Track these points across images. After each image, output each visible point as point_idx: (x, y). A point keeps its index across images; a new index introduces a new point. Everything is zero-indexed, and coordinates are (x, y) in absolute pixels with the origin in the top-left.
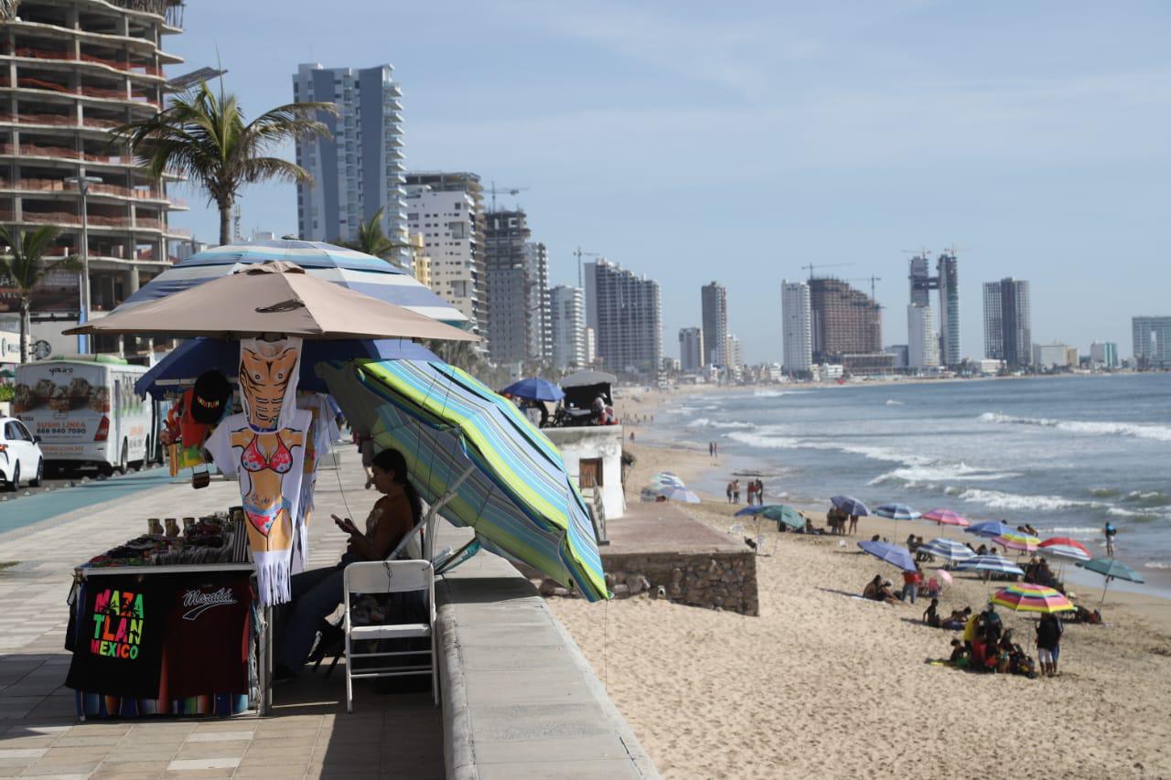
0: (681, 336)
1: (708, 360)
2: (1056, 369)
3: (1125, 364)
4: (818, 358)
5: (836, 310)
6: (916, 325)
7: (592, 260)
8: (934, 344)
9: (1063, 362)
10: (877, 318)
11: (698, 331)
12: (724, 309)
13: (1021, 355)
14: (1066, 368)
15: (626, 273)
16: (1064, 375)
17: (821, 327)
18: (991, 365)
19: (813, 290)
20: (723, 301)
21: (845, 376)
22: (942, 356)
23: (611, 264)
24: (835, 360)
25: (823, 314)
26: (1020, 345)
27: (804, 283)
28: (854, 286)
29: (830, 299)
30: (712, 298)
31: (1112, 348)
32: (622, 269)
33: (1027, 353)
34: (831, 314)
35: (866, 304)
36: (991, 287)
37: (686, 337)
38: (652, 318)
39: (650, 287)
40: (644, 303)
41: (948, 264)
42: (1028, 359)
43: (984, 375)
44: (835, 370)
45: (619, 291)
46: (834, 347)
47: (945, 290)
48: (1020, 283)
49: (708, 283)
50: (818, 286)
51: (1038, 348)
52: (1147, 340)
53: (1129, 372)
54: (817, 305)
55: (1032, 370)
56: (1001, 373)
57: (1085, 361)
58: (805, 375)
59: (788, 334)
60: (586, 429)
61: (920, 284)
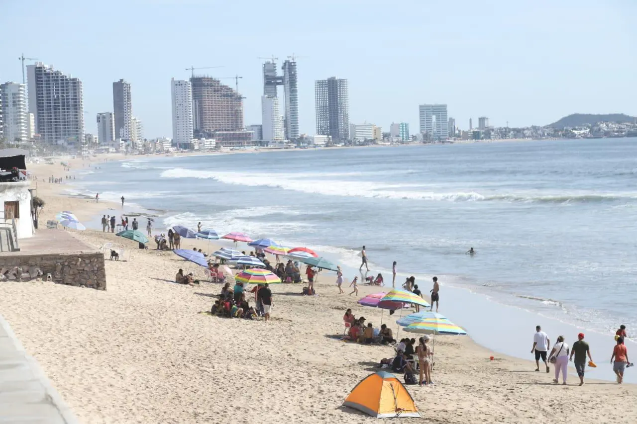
0: (98, 118)
1: (118, 136)
2: (366, 142)
3: (414, 138)
4: (197, 134)
5: (211, 101)
6: (267, 111)
7: (32, 63)
8: (281, 125)
9: (371, 136)
10: (240, 105)
11: (111, 114)
12: (129, 99)
13: (341, 132)
14: (373, 141)
15: (57, 73)
16: (372, 146)
17: (200, 112)
18: (321, 139)
19: (194, 86)
20: (129, 94)
21: (217, 147)
22: (286, 133)
23: (47, 66)
24: (210, 136)
25: (201, 102)
26: (341, 125)
27: (188, 80)
28: (223, 82)
29: (206, 91)
30: (120, 90)
31: (405, 127)
32: (55, 70)
33: (346, 130)
34: (207, 103)
35: (231, 96)
36: (320, 84)
37: (101, 119)
38: (77, 105)
39: (75, 83)
40: (71, 95)
41: (290, 67)
42: (346, 135)
43: (316, 146)
44: (211, 142)
45: (53, 85)
46: (209, 126)
47: (288, 85)
48: (341, 81)
49: (117, 80)
50: (198, 83)
51: (354, 126)
52: (429, 121)
53: (417, 143)
54: (197, 96)
55: (350, 142)
56: (327, 145)
57: (386, 136)
58: (188, 146)
59: (176, 117)
60: (9, 183)
61: (271, 81)
